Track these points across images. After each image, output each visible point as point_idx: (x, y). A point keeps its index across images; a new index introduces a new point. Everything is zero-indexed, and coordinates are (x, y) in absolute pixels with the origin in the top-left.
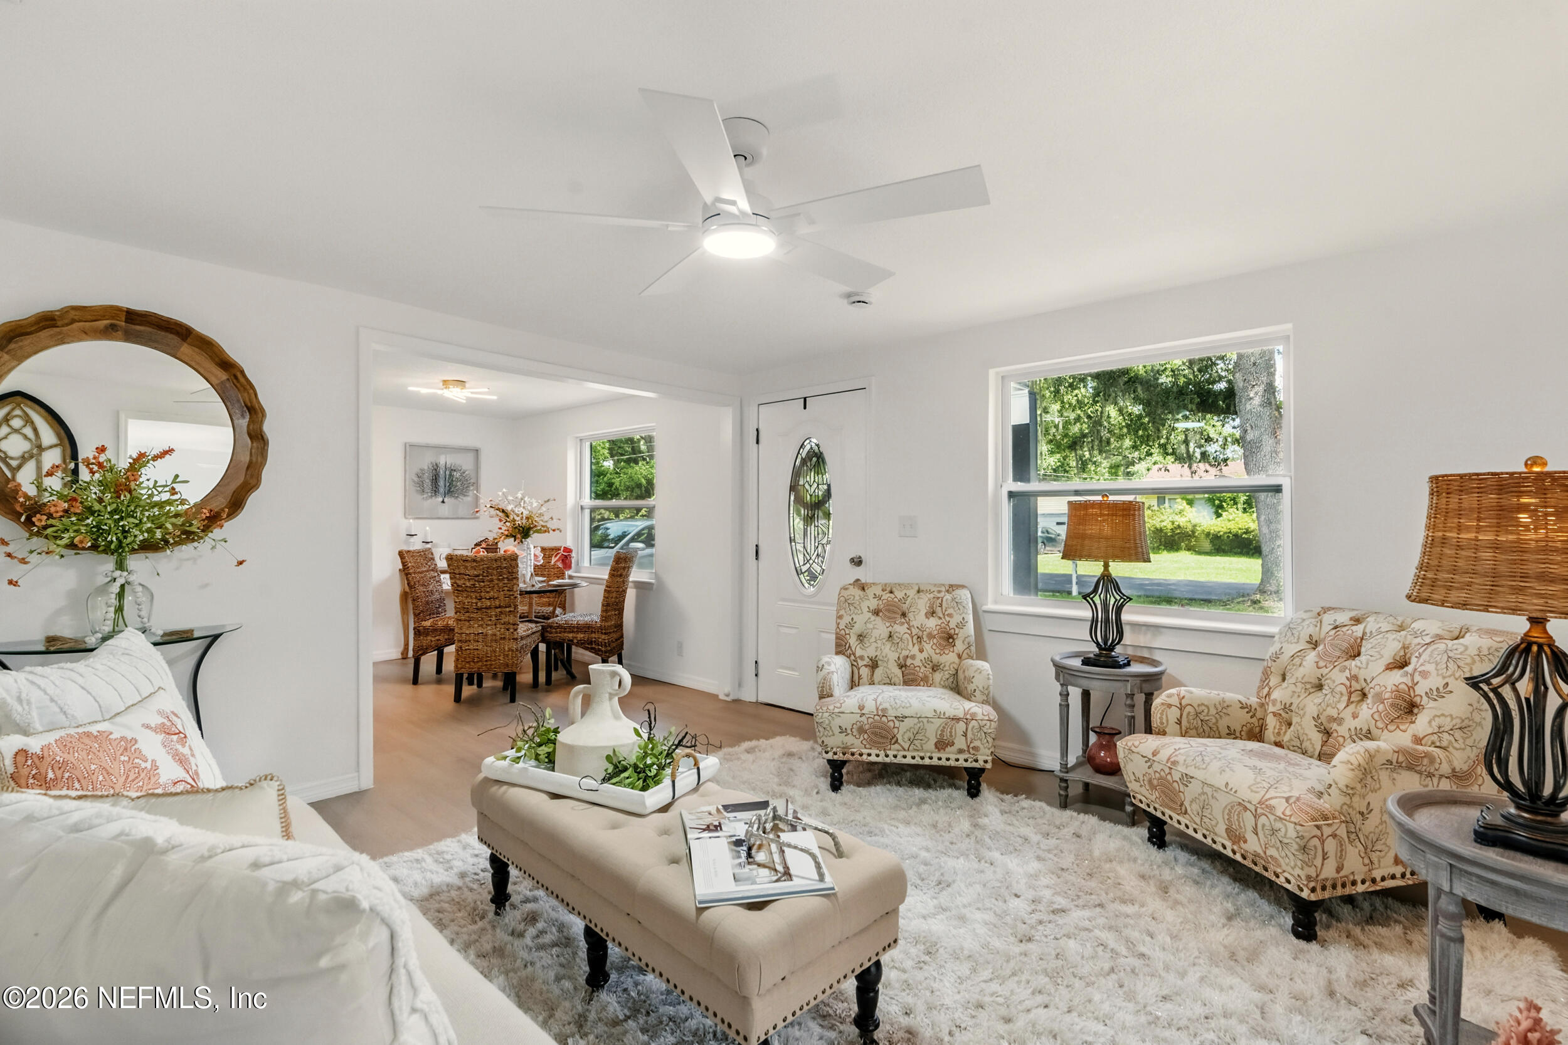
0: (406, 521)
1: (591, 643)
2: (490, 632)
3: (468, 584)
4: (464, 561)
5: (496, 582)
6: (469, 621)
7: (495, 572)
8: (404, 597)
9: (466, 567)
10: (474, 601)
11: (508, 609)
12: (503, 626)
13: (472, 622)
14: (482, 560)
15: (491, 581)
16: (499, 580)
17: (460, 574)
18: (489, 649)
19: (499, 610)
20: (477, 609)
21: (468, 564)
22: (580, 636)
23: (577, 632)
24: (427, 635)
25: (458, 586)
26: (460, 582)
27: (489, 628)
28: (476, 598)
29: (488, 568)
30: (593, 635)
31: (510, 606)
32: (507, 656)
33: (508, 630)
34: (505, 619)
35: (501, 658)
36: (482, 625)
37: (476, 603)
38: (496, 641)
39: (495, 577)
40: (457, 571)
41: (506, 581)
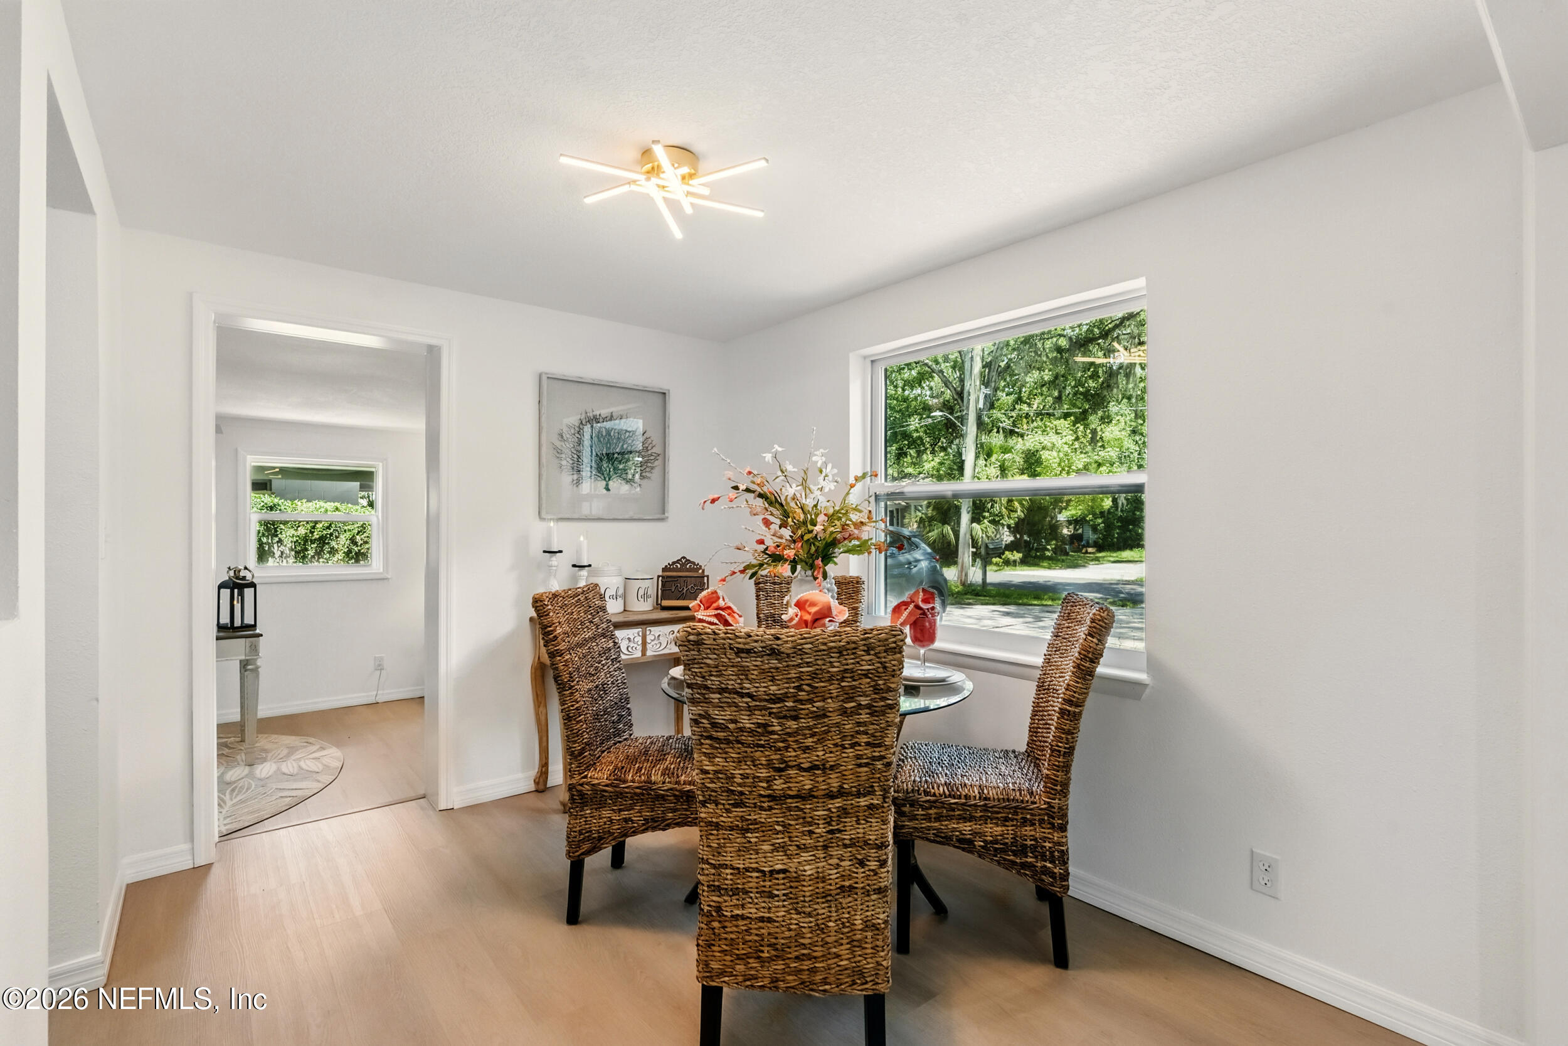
0: (543, 525)
1: (1023, 851)
2: (809, 870)
3: (746, 722)
4: (739, 652)
5: (836, 718)
6: (744, 831)
7: (834, 689)
8: (540, 672)
9: (744, 672)
10: (763, 773)
11: (863, 802)
12: (846, 853)
13: (753, 837)
14: (798, 651)
15: (822, 715)
16: (844, 712)
17: (722, 691)
18: (805, 922)
19: (838, 803)
20: (772, 798)
21: (749, 662)
22: (993, 830)
23: (985, 820)
24: (601, 805)
25: (714, 725)
26: (721, 716)
27: (806, 856)
28: (770, 765)
29: (814, 676)
30: (1028, 830)
31: (871, 792)
32: (860, 944)
33: (862, 863)
34: (852, 830)
35: (844, 950)
36: (783, 848)
37: (769, 780)
38: (826, 895)
39: (831, 705)
40: (714, 682)
41: (864, 717)
